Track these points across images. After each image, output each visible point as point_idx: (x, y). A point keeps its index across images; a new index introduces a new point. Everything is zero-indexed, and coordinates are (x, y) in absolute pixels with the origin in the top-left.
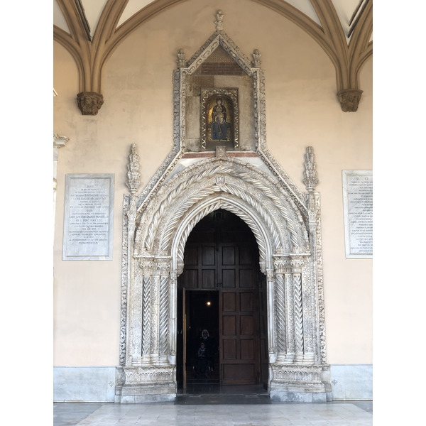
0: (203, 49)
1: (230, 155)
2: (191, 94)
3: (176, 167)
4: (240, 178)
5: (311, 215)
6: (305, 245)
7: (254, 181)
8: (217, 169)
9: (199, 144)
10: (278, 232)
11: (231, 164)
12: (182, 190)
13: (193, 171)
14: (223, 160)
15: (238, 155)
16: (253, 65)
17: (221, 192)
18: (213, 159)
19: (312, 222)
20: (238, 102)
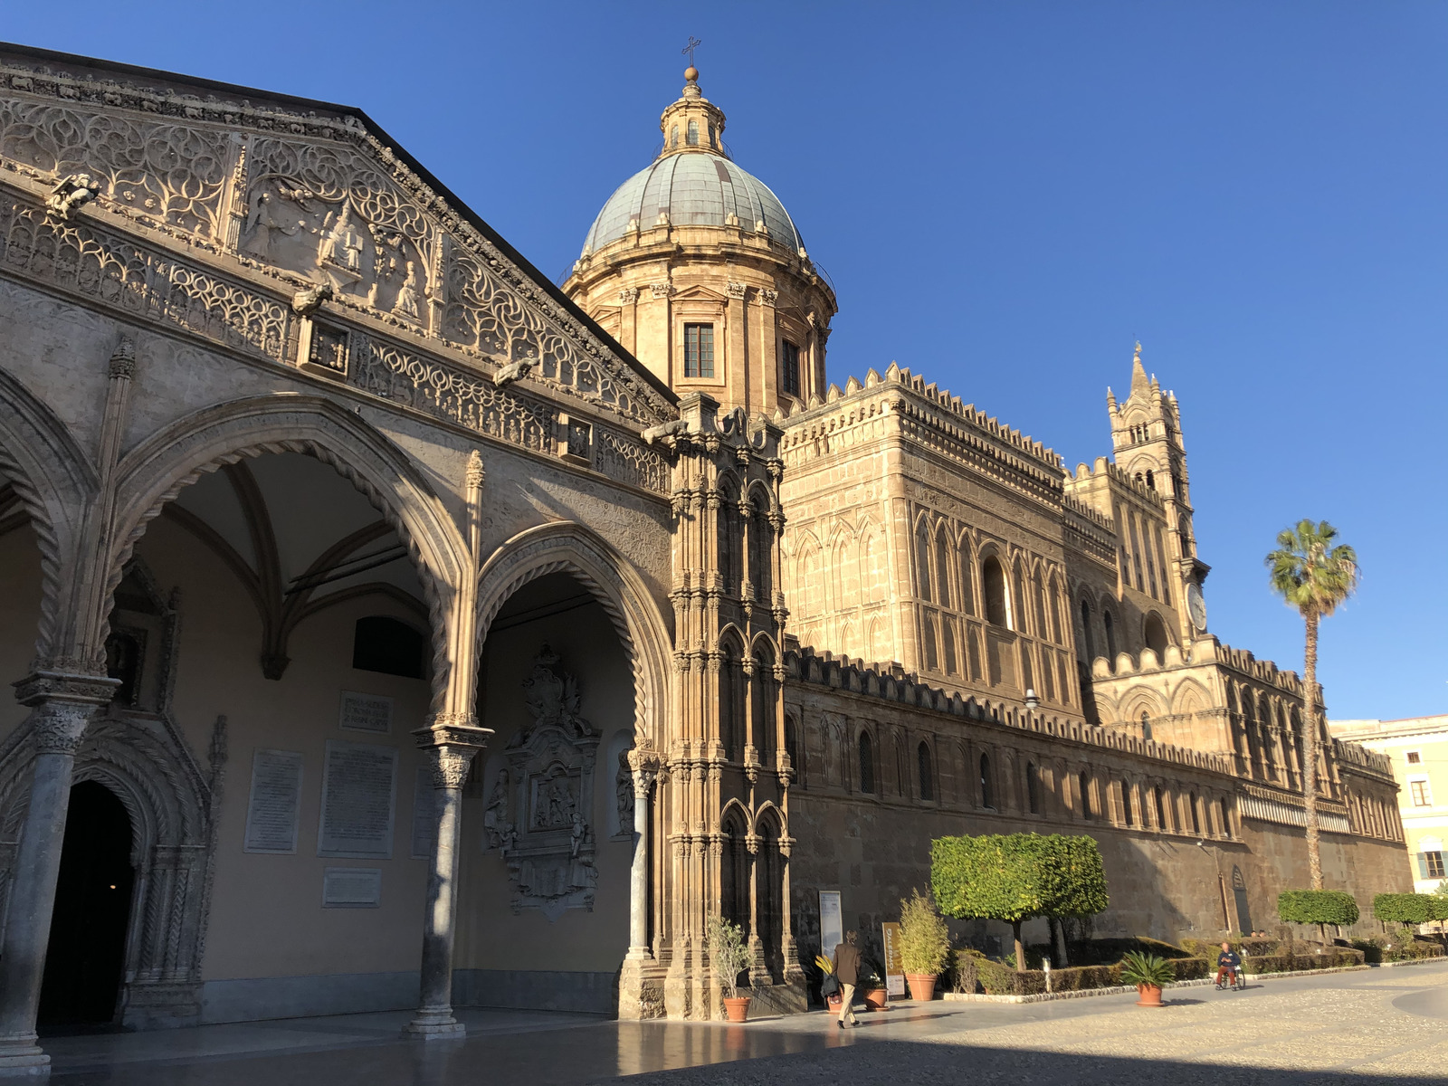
4: (132, 745)
5: (214, 800)
6: (201, 836)
8: (105, 731)
10: (166, 817)
11: (124, 727)
14: (114, 721)
16: (171, 606)
18: (103, 718)
19: (215, 807)
20: (144, 647)
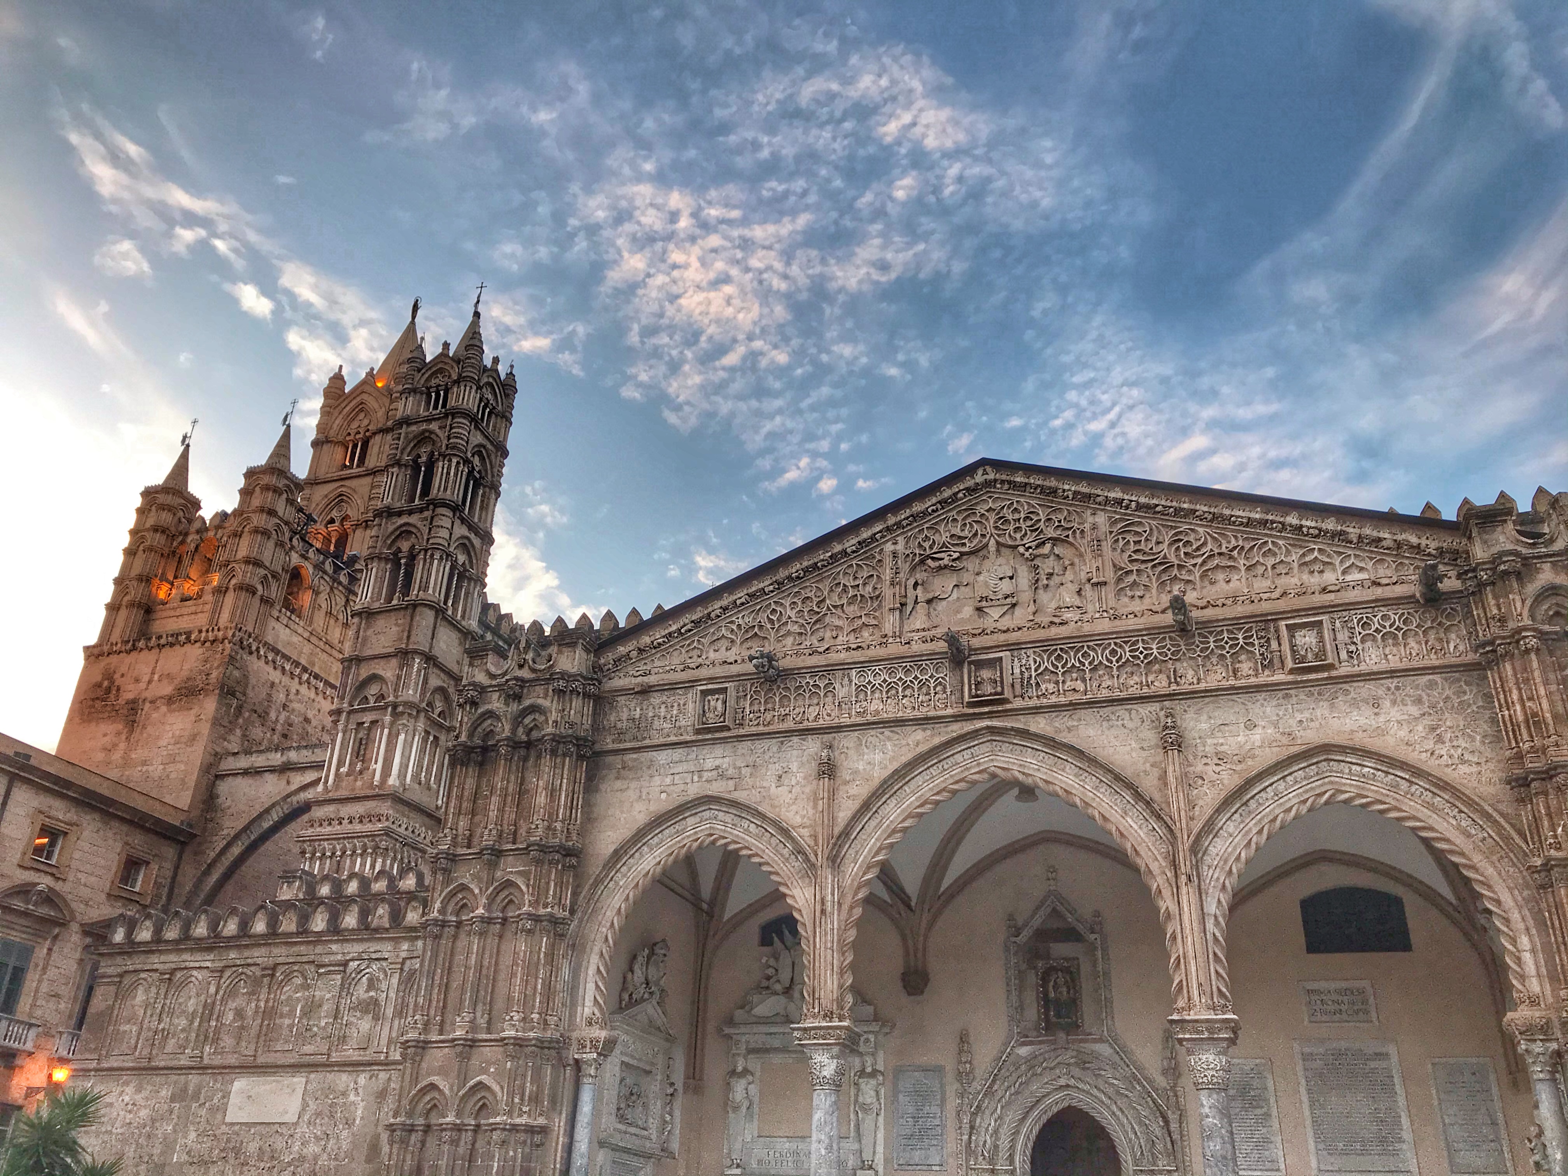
0: (1034, 913)
1: (1074, 1041)
2: (1024, 967)
3: (1012, 1057)
4: (1087, 1069)
5: (1172, 1116)
6: (1169, 1157)
7: (1103, 1073)
8: (1059, 1059)
9: (1037, 1028)
11: (1075, 1053)
12: (1021, 1084)
13: (1031, 1062)
14: (1065, 1048)
15: (1082, 1041)
16: (1093, 931)
17: (1068, 1086)
18: (1053, 1047)
19: (1174, 1126)
